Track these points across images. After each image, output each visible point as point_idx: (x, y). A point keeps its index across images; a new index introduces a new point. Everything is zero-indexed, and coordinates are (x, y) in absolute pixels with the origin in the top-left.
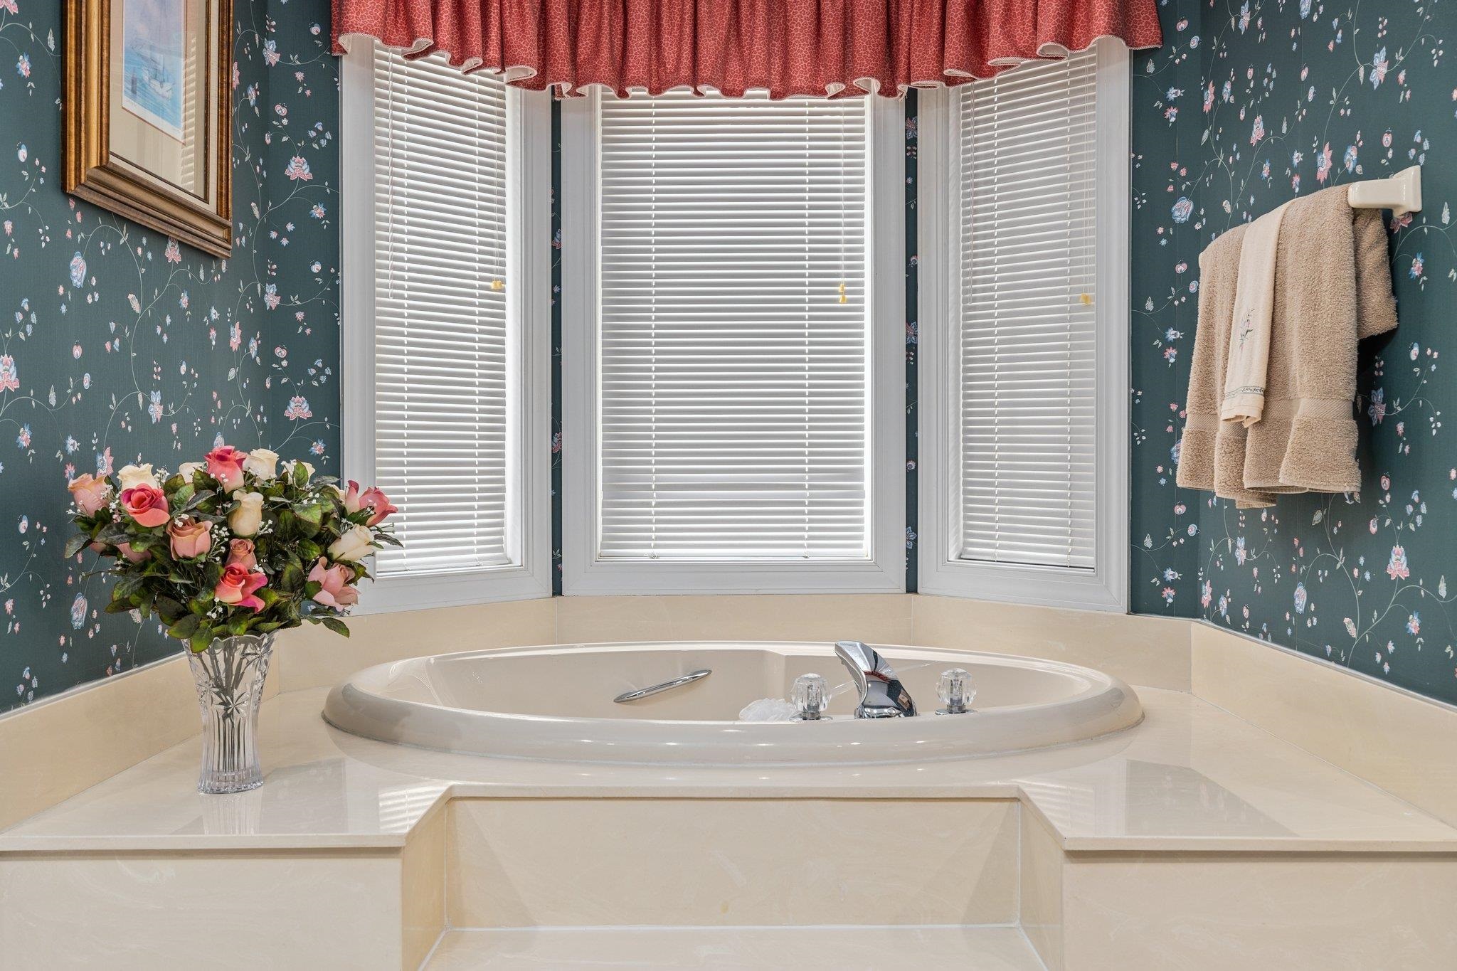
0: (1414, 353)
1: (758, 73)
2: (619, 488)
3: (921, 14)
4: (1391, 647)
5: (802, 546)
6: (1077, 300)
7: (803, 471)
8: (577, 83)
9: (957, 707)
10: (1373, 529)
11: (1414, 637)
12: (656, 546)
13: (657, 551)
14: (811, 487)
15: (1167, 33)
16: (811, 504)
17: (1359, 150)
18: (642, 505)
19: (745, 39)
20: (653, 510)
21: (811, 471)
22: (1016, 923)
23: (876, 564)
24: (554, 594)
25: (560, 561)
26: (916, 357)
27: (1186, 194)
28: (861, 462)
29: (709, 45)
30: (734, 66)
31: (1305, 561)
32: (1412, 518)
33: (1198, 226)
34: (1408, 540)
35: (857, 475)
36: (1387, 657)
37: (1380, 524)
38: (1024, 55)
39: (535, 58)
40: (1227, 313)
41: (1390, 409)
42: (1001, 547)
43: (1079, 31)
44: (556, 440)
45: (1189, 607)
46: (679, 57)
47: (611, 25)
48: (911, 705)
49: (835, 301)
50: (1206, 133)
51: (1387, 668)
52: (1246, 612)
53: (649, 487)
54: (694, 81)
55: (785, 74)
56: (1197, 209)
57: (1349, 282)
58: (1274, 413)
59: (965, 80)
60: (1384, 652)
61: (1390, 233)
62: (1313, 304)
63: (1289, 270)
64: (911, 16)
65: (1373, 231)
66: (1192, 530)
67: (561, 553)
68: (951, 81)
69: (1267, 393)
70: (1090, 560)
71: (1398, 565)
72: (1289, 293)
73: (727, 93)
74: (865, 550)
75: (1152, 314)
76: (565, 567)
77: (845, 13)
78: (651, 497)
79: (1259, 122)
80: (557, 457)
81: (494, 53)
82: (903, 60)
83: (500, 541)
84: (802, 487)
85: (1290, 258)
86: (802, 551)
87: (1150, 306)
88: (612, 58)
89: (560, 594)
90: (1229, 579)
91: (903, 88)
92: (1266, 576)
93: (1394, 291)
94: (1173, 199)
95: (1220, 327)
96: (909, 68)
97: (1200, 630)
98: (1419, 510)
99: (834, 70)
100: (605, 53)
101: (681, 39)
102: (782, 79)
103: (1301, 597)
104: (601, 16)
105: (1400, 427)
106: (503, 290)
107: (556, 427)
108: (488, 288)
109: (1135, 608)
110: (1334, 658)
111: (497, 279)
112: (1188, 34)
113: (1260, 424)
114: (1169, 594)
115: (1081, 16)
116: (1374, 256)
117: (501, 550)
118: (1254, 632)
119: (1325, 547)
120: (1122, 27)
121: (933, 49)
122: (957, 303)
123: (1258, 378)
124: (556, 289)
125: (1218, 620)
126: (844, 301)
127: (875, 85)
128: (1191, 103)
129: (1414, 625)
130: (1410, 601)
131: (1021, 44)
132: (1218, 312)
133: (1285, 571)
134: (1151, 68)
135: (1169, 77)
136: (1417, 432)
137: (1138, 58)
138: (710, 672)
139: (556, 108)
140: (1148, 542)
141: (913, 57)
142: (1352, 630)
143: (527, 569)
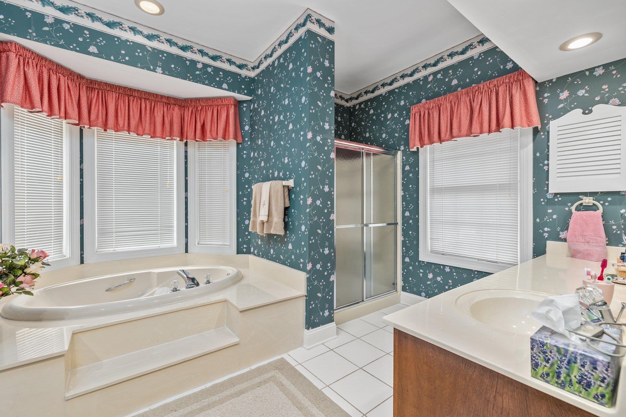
0: (293, 211)
1: (147, 131)
2: (102, 233)
3: (190, 125)
4: (289, 261)
5: (158, 244)
6: (225, 190)
7: (158, 226)
8: (90, 126)
9: (208, 282)
10: (286, 240)
11: (293, 259)
12: (115, 248)
13: (115, 249)
14: (160, 230)
15: (243, 140)
16: (160, 234)
17: (283, 173)
18: (110, 237)
19: (143, 122)
20: (114, 238)
21: (160, 226)
22: (226, 326)
23: (178, 247)
24: (81, 264)
25: (83, 254)
26: (187, 200)
27: (248, 172)
28: (173, 224)
29: (133, 123)
30: (140, 128)
31: (272, 245)
32: (292, 239)
33: (250, 179)
34: (292, 242)
35: (173, 227)
36: (288, 262)
37: (287, 239)
38: (214, 139)
39: (77, 118)
40: (259, 199)
41: (288, 220)
42: (208, 241)
43: (227, 137)
44: (81, 221)
45: (249, 252)
46: (124, 124)
47: (102, 112)
48: (198, 283)
49: (167, 186)
50: (251, 161)
51: (288, 264)
52: (261, 254)
53: (113, 232)
54: (129, 131)
55: (154, 132)
56: (250, 175)
57: (283, 198)
58: (269, 220)
59: (200, 141)
60: (288, 261)
61: (289, 189)
62: (277, 201)
63: (272, 194)
64: (187, 125)
65: (286, 190)
66: (249, 237)
67: (83, 252)
68: (196, 141)
69: (268, 216)
70: (228, 244)
71: (290, 247)
72: (272, 198)
73: (138, 134)
74: (175, 243)
75: (241, 195)
76: (84, 256)
77: (171, 121)
78: (113, 235)
79: (263, 162)
80: (82, 226)
81: (63, 114)
82: (185, 134)
83: (62, 251)
84: (158, 230)
85: (272, 192)
86: (158, 245)
87: (240, 193)
88: (103, 121)
89: (83, 263)
90: (257, 247)
91: (185, 141)
92: (265, 247)
93: (289, 200)
94: (245, 173)
95: (258, 202)
96: (187, 137)
97: (251, 257)
98: (294, 238)
99: (168, 134)
100: (100, 119)
101: (124, 120)
102: (153, 133)
103: (272, 251)
104: (99, 109)
105: (290, 223)
106: (62, 180)
107: (82, 217)
108: (57, 179)
109: (238, 253)
110: (278, 262)
111: (60, 177)
112: (248, 141)
113: (267, 222)
114: (245, 250)
115: (227, 134)
116: (287, 194)
117: (62, 253)
118: (262, 257)
119: (277, 242)
120: (236, 138)
121: (193, 134)
122: (197, 188)
123: (267, 213)
124: (81, 180)
125: (255, 255)
126: (169, 186)
127: (178, 139)
128: (248, 155)
129: (293, 257)
130: (292, 253)
131: (214, 137)
132: (257, 198)
133: (269, 246)
134: (240, 146)
135: (244, 149)
136: (293, 224)
137: (238, 144)
138: (135, 279)
139: (81, 131)
140: (240, 240)
141: (188, 134)
142: (282, 258)
143: (72, 258)
